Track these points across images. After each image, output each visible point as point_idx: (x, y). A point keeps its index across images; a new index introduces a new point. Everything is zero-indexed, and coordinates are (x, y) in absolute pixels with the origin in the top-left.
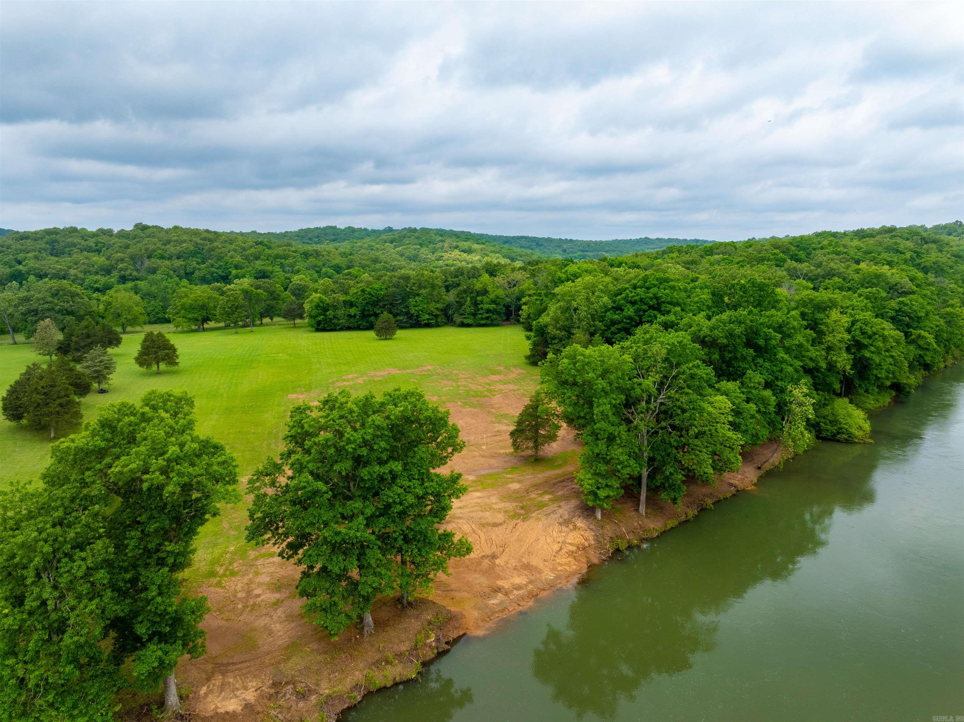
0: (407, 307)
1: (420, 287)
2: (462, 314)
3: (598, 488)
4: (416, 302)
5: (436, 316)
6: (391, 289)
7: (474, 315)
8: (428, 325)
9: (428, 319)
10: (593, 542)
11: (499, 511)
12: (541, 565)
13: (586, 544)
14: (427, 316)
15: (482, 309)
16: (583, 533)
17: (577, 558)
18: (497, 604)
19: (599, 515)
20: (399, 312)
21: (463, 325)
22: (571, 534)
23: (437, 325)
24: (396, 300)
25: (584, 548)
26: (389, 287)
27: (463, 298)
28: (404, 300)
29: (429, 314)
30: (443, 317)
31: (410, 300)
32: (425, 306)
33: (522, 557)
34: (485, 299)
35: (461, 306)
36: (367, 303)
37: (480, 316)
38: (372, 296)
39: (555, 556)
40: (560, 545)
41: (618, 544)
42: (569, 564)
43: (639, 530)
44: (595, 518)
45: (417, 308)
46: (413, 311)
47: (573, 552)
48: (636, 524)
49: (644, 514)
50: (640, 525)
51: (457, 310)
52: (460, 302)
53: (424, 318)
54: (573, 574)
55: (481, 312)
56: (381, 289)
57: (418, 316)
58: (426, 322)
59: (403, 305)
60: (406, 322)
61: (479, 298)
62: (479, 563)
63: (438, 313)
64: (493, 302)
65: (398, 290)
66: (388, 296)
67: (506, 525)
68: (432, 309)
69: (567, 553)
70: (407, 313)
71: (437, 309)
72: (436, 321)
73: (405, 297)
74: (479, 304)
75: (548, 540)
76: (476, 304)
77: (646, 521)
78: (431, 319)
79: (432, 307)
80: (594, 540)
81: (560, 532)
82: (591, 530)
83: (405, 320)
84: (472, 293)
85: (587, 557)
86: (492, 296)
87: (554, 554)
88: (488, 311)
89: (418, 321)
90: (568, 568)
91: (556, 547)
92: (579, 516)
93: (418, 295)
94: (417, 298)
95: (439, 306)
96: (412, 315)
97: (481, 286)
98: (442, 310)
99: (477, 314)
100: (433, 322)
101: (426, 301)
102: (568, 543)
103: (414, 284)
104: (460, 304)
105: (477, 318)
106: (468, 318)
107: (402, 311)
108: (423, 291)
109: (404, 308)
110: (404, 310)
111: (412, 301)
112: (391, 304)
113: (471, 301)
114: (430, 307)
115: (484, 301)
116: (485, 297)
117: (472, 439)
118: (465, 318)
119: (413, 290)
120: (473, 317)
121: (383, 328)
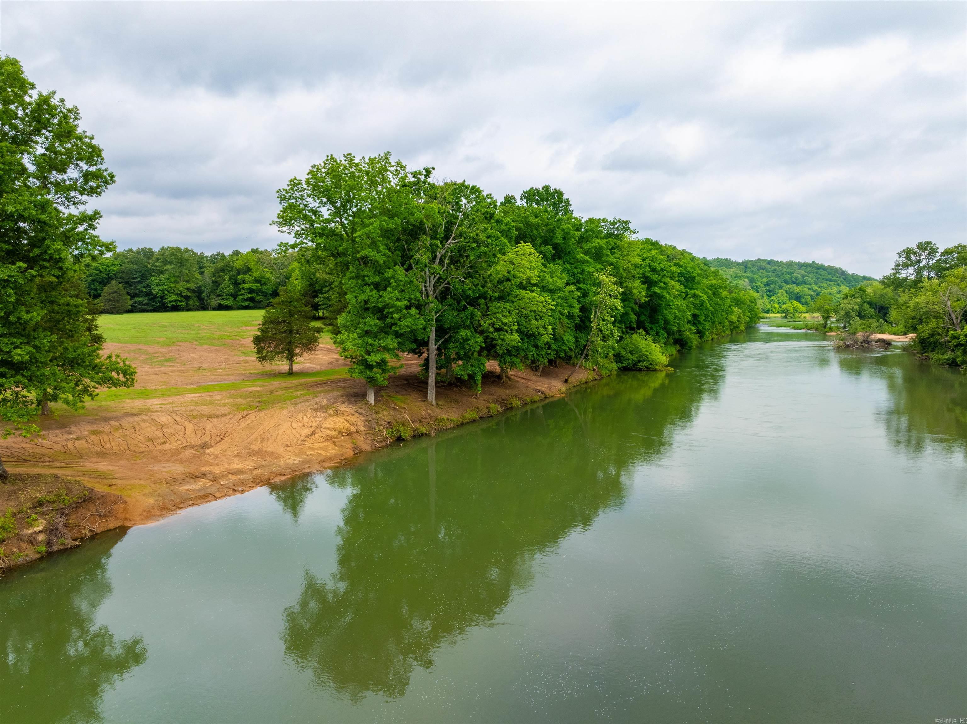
0: (148, 286)
1: (165, 262)
2: (219, 295)
3: (368, 353)
4: (160, 280)
5: (187, 298)
6: (127, 266)
7: (234, 296)
8: (176, 308)
9: (175, 301)
10: (363, 429)
11: (225, 405)
12: (281, 450)
13: (353, 429)
14: (174, 297)
15: (243, 289)
16: (348, 418)
17: (338, 444)
18: (194, 491)
19: (371, 399)
20: (137, 292)
21: (221, 308)
22: (330, 420)
23: (189, 309)
24: (134, 278)
25: (350, 434)
26: (124, 263)
27: (220, 277)
28: (144, 278)
29: (177, 294)
30: (195, 299)
31: (153, 278)
32: (172, 285)
33: (252, 444)
34: (247, 277)
35: (218, 286)
36: (93, 281)
37: (241, 297)
38: (101, 272)
39: (303, 441)
40: (312, 429)
41: (399, 431)
42: (325, 449)
43: (428, 420)
44: (367, 403)
45: (161, 288)
46: (156, 290)
47: (332, 437)
48: (423, 413)
49: (434, 403)
50: (430, 414)
51: (213, 291)
52: (217, 282)
53: (170, 299)
54: (330, 459)
55: (243, 292)
56: (113, 265)
57: (162, 297)
58: (174, 303)
59: (144, 284)
60: (147, 304)
61: (240, 277)
62: (176, 453)
63: (189, 294)
64: (257, 281)
65: (135, 267)
66: (123, 272)
67: (231, 416)
68: (181, 289)
69: (323, 437)
70: (149, 294)
71: (188, 289)
72: (187, 304)
73: (145, 275)
74: (240, 284)
75: (294, 425)
76: (236, 284)
77: (437, 411)
78: (180, 301)
79: (181, 286)
80: (364, 426)
81: (314, 417)
82: (360, 414)
83: (146, 301)
84: (232, 271)
85: (353, 443)
86: (256, 274)
87: (302, 438)
88: (251, 291)
89: (164, 304)
90: (323, 453)
91: (307, 431)
92: (344, 402)
93: (162, 272)
94: (161, 276)
95: (191, 286)
96: (155, 297)
97: (242, 263)
98: (194, 291)
99: (237, 295)
100: (183, 304)
101: (173, 279)
102: (326, 428)
103: (158, 259)
104: (216, 284)
105: (238, 299)
106: (227, 299)
107: (142, 291)
108: (169, 267)
109: (144, 287)
110: (144, 290)
111: (154, 279)
112: (127, 283)
113: (230, 280)
114: (178, 286)
115: (246, 279)
116: (247, 275)
117: (205, 366)
118: (223, 299)
119: (156, 266)
120: (232, 298)
121: (110, 300)
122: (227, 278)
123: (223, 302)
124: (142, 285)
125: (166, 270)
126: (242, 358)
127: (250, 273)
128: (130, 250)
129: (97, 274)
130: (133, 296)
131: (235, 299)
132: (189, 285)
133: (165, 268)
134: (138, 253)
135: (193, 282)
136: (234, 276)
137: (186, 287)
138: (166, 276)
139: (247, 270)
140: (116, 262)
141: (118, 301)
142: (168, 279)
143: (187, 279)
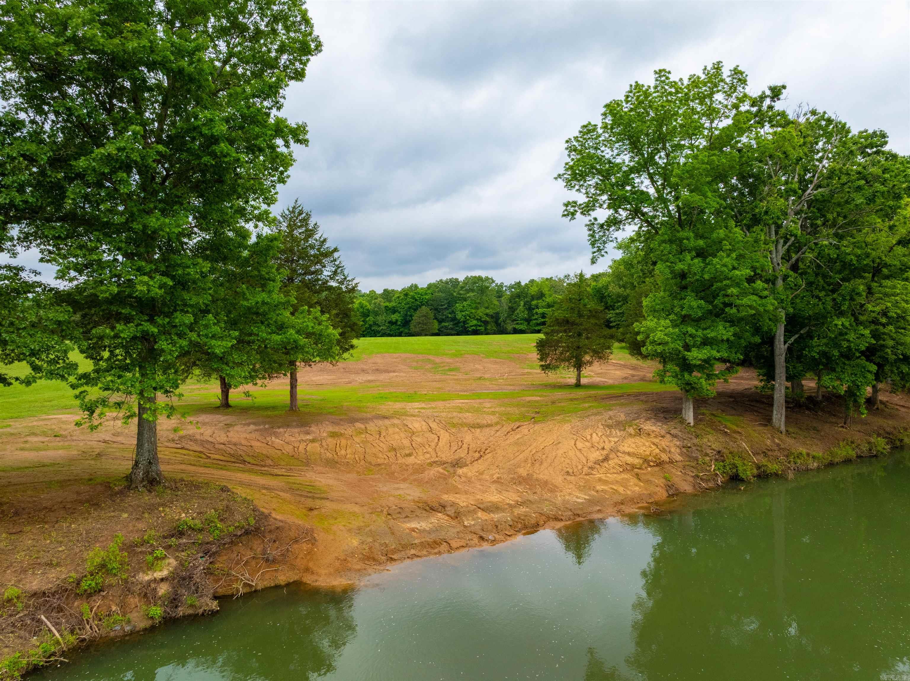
0: (453, 312)
1: (468, 291)
2: (515, 320)
4: (464, 307)
5: (486, 323)
6: (437, 294)
7: (528, 321)
8: (476, 333)
9: (475, 325)
10: (679, 458)
11: (493, 413)
12: (558, 480)
13: (664, 457)
14: (475, 322)
15: (537, 313)
16: (656, 441)
17: (643, 477)
19: (689, 416)
20: (444, 317)
21: (516, 331)
22: (630, 441)
23: (487, 333)
24: (442, 305)
25: (660, 464)
26: (435, 292)
27: (515, 302)
28: (450, 305)
29: (477, 319)
30: (493, 324)
31: (457, 305)
32: (473, 311)
33: (519, 467)
35: (513, 312)
36: (410, 308)
37: (534, 322)
38: (416, 300)
39: (591, 468)
40: (605, 452)
41: (735, 466)
42: (624, 483)
43: (777, 453)
44: (682, 421)
45: (463, 313)
46: (459, 316)
47: (633, 467)
48: (768, 442)
49: (783, 428)
50: (778, 445)
51: (509, 316)
53: (471, 324)
54: (632, 500)
55: (536, 317)
56: (426, 294)
57: (464, 322)
58: (474, 328)
59: (450, 310)
60: (452, 329)
61: (534, 302)
63: (488, 319)
64: (549, 306)
65: (443, 295)
66: (433, 300)
67: (499, 427)
68: (481, 314)
69: (620, 466)
70: (454, 319)
71: (487, 315)
72: (486, 329)
73: (451, 301)
74: (534, 309)
75: (580, 445)
76: (530, 309)
78: (480, 326)
79: (481, 312)
80: (681, 454)
81: (607, 436)
82: (674, 436)
83: (451, 326)
84: (526, 297)
85: (665, 478)
86: (549, 300)
87: (590, 464)
88: (544, 315)
89: (466, 328)
90: (621, 489)
91: (596, 455)
92: (648, 419)
93: (465, 300)
94: (464, 303)
95: (490, 311)
96: (459, 322)
97: (536, 289)
98: (492, 317)
99: (531, 320)
100: (482, 328)
101: (474, 306)
102: (624, 453)
103: (462, 287)
104: (512, 309)
105: (531, 324)
106: (521, 324)
107: (448, 317)
108: (471, 294)
109: (450, 313)
110: (450, 316)
111: (459, 306)
112: (436, 309)
113: (524, 305)
114: (478, 311)
115: (540, 304)
116: (540, 301)
117: (487, 376)
118: (517, 324)
119: (461, 294)
120: (526, 323)
121: (420, 323)
122: (522, 303)
123: (517, 327)
124: (448, 311)
125: (469, 297)
126: (526, 371)
127: (544, 298)
128: (441, 281)
129: (413, 303)
130: (440, 322)
131: (529, 324)
132: (488, 311)
133: (468, 295)
134: (447, 283)
135: (492, 308)
136: (528, 302)
137: (485, 312)
138: (468, 302)
139: (541, 295)
140: (429, 292)
141: (425, 324)
142: (470, 305)
143: (486, 305)
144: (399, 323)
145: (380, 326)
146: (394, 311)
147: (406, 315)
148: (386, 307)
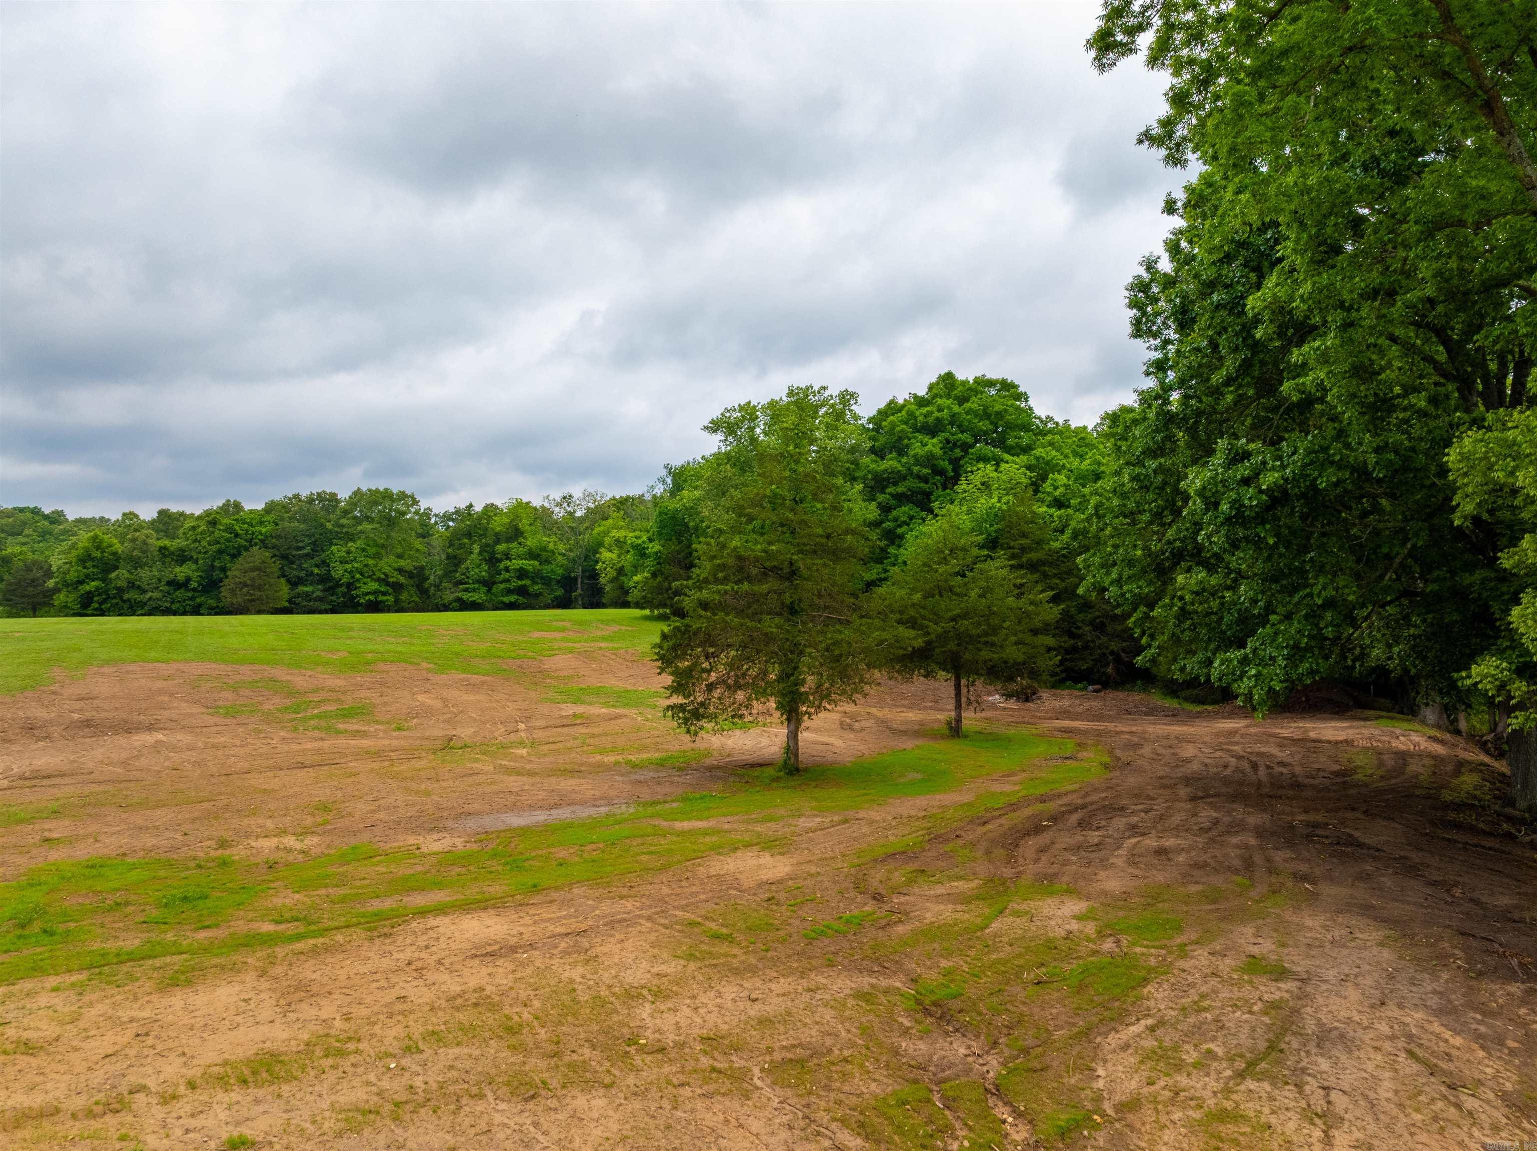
0: (324, 563)
1: (361, 518)
2: (461, 583)
4: (348, 552)
5: (397, 587)
6: (287, 524)
7: (488, 584)
8: (375, 607)
9: (375, 593)
14: (373, 586)
15: (507, 569)
20: (303, 574)
21: (461, 606)
23: (399, 609)
24: (299, 548)
26: (283, 520)
27: (462, 546)
28: (317, 547)
29: (379, 580)
30: (413, 590)
31: (334, 548)
32: (371, 562)
34: (514, 548)
35: (457, 565)
37: (502, 586)
38: (237, 535)
45: (349, 566)
46: (338, 571)
51: (448, 574)
52: (455, 557)
53: (365, 589)
55: (505, 576)
57: (349, 586)
58: (372, 597)
59: (317, 560)
60: (320, 599)
61: (501, 547)
63: (402, 579)
64: (532, 555)
65: (302, 526)
66: (278, 537)
68: (387, 569)
70: (325, 579)
71: (400, 570)
72: (397, 601)
73: (321, 541)
74: (500, 561)
76: (492, 560)
78: (384, 594)
79: (387, 564)
83: (318, 593)
84: (484, 535)
86: (531, 542)
88: (522, 573)
89: (353, 598)
93: (351, 538)
94: (350, 544)
95: (406, 564)
96: (338, 585)
97: (503, 524)
99: (494, 583)
100: (390, 599)
101: (372, 551)
104: (455, 561)
112: (284, 557)
121: (246, 585)
122: (476, 548)
123: (466, 596)
124: (313, 561)
125: (361, 532)
127: (521, 540)
128: (297, 496)
129: (228, 540)
130: (294, 583)
132: (402, 563)
133: (359, 528)
134: (310, 501)
135: (410, 557)
136: (487, 545)
138: (359, 543)
139: (515, 534)
140: (268, 518)
141: (260, 588)
142: (364, 550)
143: (399, 551)
144: (194, 584)
145: (144, 592)
146: (182, 557)
147: (212, 567)
148: (162, 549)
